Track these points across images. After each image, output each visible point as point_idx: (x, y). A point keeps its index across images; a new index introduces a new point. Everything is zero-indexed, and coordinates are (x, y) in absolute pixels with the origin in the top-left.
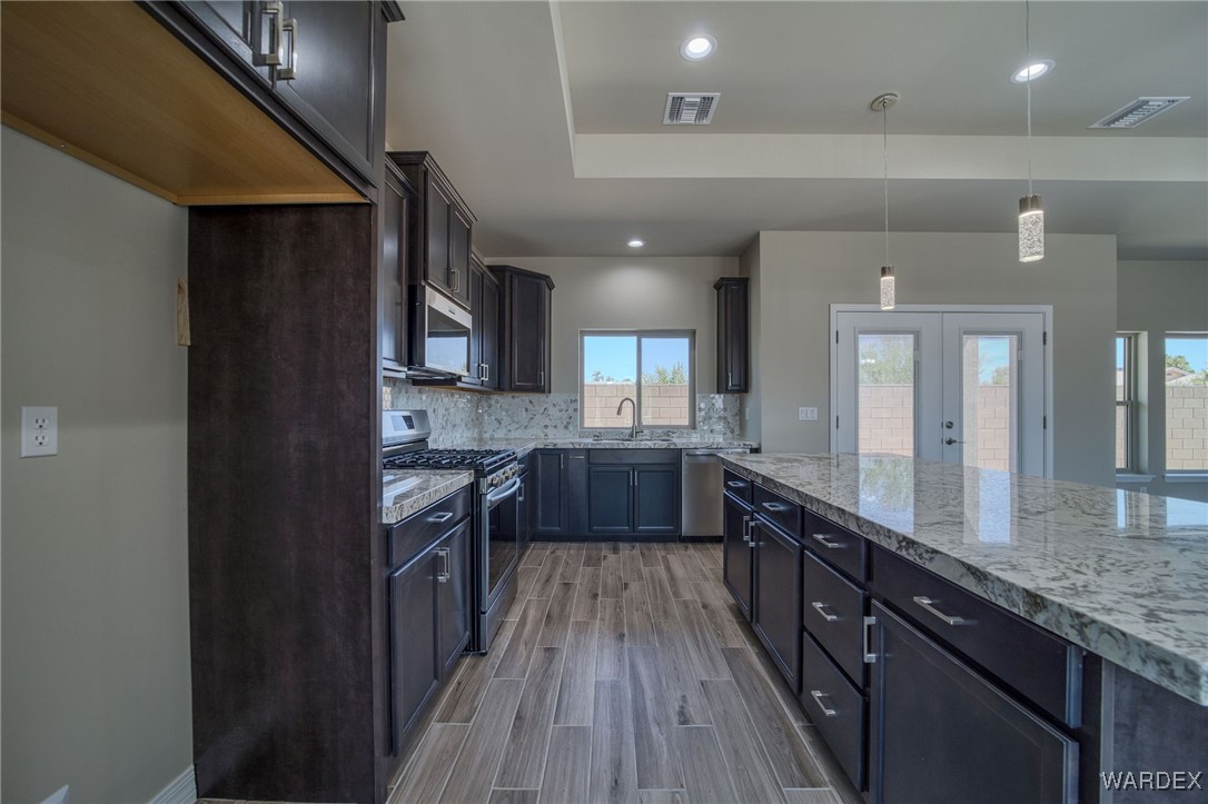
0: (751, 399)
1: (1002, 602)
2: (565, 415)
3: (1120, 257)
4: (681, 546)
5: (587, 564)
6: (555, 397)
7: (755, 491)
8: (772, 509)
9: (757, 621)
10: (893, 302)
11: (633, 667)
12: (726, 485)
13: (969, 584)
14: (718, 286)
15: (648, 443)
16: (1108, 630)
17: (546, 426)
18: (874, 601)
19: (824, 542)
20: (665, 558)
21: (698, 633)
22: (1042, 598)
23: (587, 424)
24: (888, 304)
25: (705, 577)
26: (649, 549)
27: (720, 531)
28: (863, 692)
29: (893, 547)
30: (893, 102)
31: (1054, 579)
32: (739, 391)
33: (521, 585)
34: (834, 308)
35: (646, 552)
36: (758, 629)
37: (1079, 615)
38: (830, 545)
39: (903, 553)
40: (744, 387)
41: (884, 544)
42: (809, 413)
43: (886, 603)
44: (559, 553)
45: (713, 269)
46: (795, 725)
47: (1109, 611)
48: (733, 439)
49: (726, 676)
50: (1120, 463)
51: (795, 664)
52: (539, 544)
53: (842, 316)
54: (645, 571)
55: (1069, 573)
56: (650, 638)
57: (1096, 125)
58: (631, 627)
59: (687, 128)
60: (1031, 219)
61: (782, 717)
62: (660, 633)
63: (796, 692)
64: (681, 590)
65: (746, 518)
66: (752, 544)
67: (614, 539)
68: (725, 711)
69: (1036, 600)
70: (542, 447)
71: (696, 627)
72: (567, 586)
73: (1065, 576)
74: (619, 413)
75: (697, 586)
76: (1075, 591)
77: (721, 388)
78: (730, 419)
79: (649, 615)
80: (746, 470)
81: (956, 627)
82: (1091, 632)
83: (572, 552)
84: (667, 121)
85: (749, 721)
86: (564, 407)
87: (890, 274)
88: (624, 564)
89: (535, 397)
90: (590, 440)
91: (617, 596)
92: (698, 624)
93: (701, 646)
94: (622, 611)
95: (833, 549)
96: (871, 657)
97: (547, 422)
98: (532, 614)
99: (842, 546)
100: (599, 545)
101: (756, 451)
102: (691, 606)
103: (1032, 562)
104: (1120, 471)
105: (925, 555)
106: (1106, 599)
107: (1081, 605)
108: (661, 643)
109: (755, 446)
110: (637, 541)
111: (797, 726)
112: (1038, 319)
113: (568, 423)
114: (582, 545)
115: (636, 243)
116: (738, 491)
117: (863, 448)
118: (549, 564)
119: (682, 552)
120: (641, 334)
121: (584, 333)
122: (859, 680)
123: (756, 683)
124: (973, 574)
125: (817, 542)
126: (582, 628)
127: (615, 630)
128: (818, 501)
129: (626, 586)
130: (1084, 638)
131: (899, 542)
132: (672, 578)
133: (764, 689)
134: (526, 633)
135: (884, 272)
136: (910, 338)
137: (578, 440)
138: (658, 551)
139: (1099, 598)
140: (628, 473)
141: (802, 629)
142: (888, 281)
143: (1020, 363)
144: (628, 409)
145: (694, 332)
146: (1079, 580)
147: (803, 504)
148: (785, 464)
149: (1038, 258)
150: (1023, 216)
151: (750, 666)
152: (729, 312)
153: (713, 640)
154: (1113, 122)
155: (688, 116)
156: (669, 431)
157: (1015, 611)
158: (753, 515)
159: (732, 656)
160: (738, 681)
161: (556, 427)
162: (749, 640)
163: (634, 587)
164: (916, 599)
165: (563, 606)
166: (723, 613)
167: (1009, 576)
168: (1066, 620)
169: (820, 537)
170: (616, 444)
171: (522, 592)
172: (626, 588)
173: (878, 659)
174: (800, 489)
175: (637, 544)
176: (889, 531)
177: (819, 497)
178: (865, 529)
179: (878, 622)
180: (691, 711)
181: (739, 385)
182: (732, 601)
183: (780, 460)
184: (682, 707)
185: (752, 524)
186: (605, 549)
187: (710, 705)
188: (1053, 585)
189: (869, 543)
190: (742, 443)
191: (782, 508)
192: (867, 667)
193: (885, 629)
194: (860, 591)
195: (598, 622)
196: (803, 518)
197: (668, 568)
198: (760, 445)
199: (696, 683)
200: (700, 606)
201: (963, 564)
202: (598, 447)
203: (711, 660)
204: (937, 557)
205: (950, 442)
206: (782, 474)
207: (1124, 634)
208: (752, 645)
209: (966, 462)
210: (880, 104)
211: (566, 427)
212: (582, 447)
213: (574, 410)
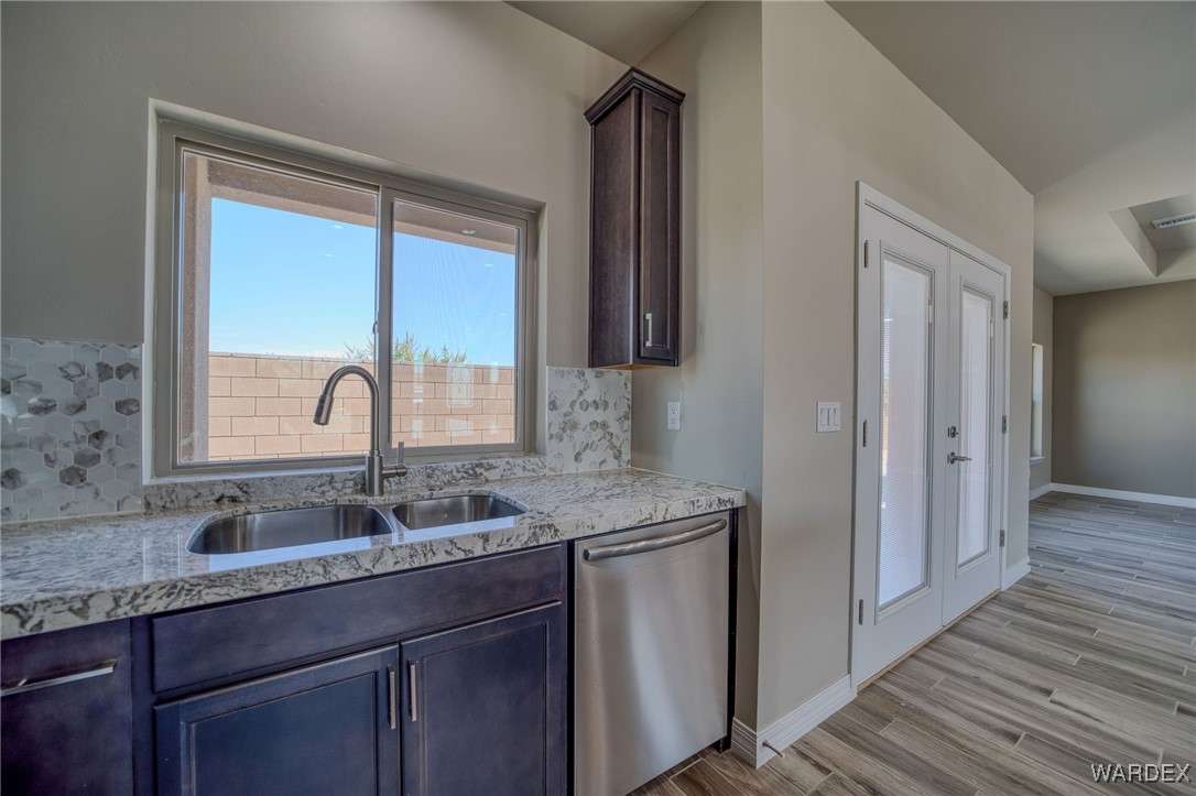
34: (863, 192)
42: (831, 417)
86: (62, 394)
113: (84, 460)
143: (991, 341)
181: (665, 348)
205: (953, 460)
211: (73, 476)
212: (96, 616)
213: (120, 406)
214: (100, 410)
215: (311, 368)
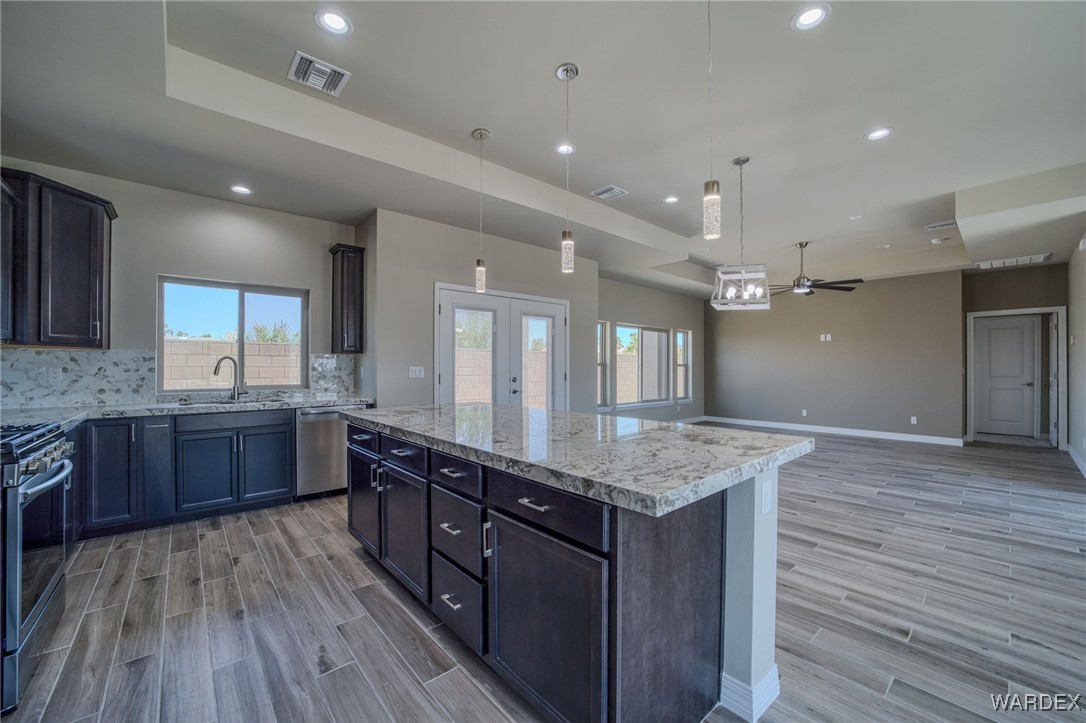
0: (365, 360)
1: (571, 490)
2: (134, 376)
3: (600, 276)
4: (295, 506)
5: (177, 548)
6: (113, 354)
7: (384, 441)
8: (401, 454)
9: (386, 556)
10: (484, 287)
11: (259, 639)
12: (351, 440)
13: (553, 482)
14: (335, 251)
15: (255, 404)
16: (621, 491)
17: (102, 391)
18: (489, 511)
19: (450, 474)
20: (280, 523)
21: (327, 585)
22: (591, 481)
23: (169, 385)
24: (481, 288)
25: (327, 531)
26: (260, 517)
27: (344, 483)
28: (482, 581)
29: (502, 467)
30: (487, 137)
31: (594, 470)
32: (355, 352)
33: (70, 599)
34: (438, 285)
35: (256, 520)
36: (388, 563)
37: (609, 486)
38: (455, 475)
39: (511, 471)
40: (359, 348)
41: (497, 467)
42: (417, 372)
43: (498, 509)
44: (129, 545)
45: (331, 234)
46: (426, 631)
47: (620, 481)
48: (348, 396)
49: (361, 612)
50: (599, 402)
51: (424, 580)
52: (92, 542)
53: (444, 292)
54: (258, 540)
55: (600, 465)
56: (275, 604)
57: (592, 194)
58: (250, 600)
59: (311, 91)
60: (568, 244)
61: (415, 629)
62: (285, 596)
63: (426, 605)
64: (303, 549)
65: (373, 466)
66: (380, 489)
67: (212, 515)
68: (365, 644)
69: (588, 483)
70: (100, 417)
71: (325, 579)
72: (150, 581)
73: (598, 467)
74: (216, 372)
75: (319, 541)
76: (605, 474)
77: (336, 348)
78: (345, 378)
79: (269, 582)
80: (373, 423)
81: (546, 512)
82: (614, 495)
83: (151, 540)
84: (291, 76)
85: (387, 643)
86: (133, 366)
87: (483, 266)
88: (230, 537)
89: (80, 353)
90: (176, 405)
91: (227, 574)
92: (326, 576)
93: (332, 595)
94: (234, 588)
95: (457, 478)
96: (488, 553)
97: (104, 385)
98: (96, 631)
99: (464, 474)
100: (191, 524)
101: (371, 406)
102: (316, 561)
103: (582, 462)
104: (599, 406)
105: (526, 469)
106: (617, 475)
107: (608, 481)
108: (289, 605)
109: (371, 401)
110: (243, 511)
111: (427, 630)
112: (562, 308)
113: (139, 386)
114: (166, 529)
115: (241, 190)
116: (364, 443)
117: (459, 399)
118: (115, 563)
119: (298, 512)
120: (244, 288)
121: (163, 279)
122: (479, 572)
123: (389, 609)
124: (555, 475)
125: (444, 476)
126: (181, 623)
127: (229, 610)
128: (444, 442)
129: (236, 560)
130: (611, 499)
131: (507, 464)
132: (291, 540)
133: (397, 613)
134: (90, 656)
135: (479, 263)
136: (490, 314)
137: (155, 406)
138: (270, 516)
139: (615, 475)
140: (231, 438)
141: (431, 548)
142: (481, 270)
143: (553, 337)
144: (227, 368)
145: (307, 292)
146: (604, 467)
147: (430, 446)
148: (406, 416)
149: (571, 271)
150: (564, 243)
151: (383, 597)
152: (345, 278)
153: (343, 586)
154: (600, 194)
155: (316, 82)
156: (278, 391)
157: (578, 492)
158: (380, 462)
159: (363, 594)
160: (373, 614)
161: (118, 391)
162: (377, 576)
163: (247, 559)
164: (520, 501)
165: (148, 606)
166: (350, 559)
167: (574, 473)
168: (603, 490)
169: (446, 470)
170: (214, 408)
171: (73, 608)
172: (236, 563)
173: (493, 552)
174: (426, 434)
175: (244, 515)
176: (500, 456)
177: (444, 439)
178: (482, 458)
179: (493, 526)
180: (332, 657)
181: (355, 347)
182: (358, 545)
183: (400, 413)
184: (321, 657)
185: (380, 470)
186: (199, 527)
187: (350, 644)
188: (595, 473)
189: (484, 468)
190: (358, 400)
191: (409, 453)
192: (485, 561)
193: (498, 528)
194: (478, 506)
195: (204, 609)
196: (430, 460)
197: (285, 531)
198: (375, 401)
199: (333, 631)
200: (325, 558)
201: (549, 470)
202: (189, 412)
203: (345, 604)
204: (533, 469)
205: (515, 392)
206: (407, 424)
207: (628, 491)
208: (381, 578)
209: (524, 405)
210: (478, 134)
211: (136, 391)
212: (165, 413)
213: (149, 370)
214: (144, 371)
215: (209, 347)
